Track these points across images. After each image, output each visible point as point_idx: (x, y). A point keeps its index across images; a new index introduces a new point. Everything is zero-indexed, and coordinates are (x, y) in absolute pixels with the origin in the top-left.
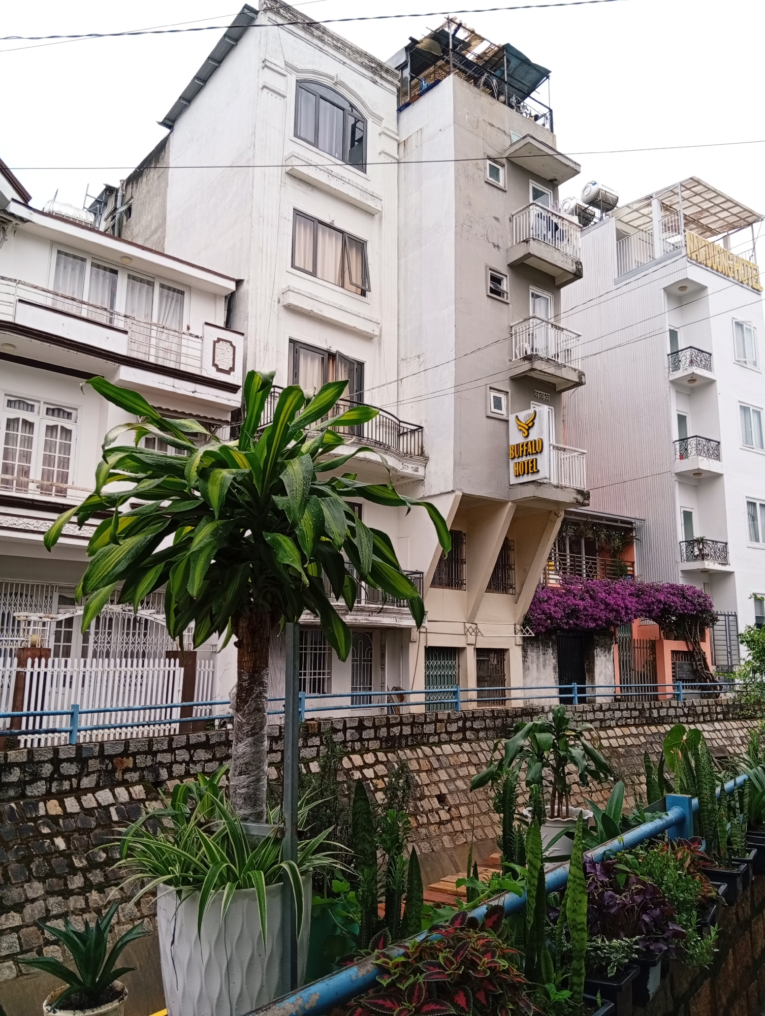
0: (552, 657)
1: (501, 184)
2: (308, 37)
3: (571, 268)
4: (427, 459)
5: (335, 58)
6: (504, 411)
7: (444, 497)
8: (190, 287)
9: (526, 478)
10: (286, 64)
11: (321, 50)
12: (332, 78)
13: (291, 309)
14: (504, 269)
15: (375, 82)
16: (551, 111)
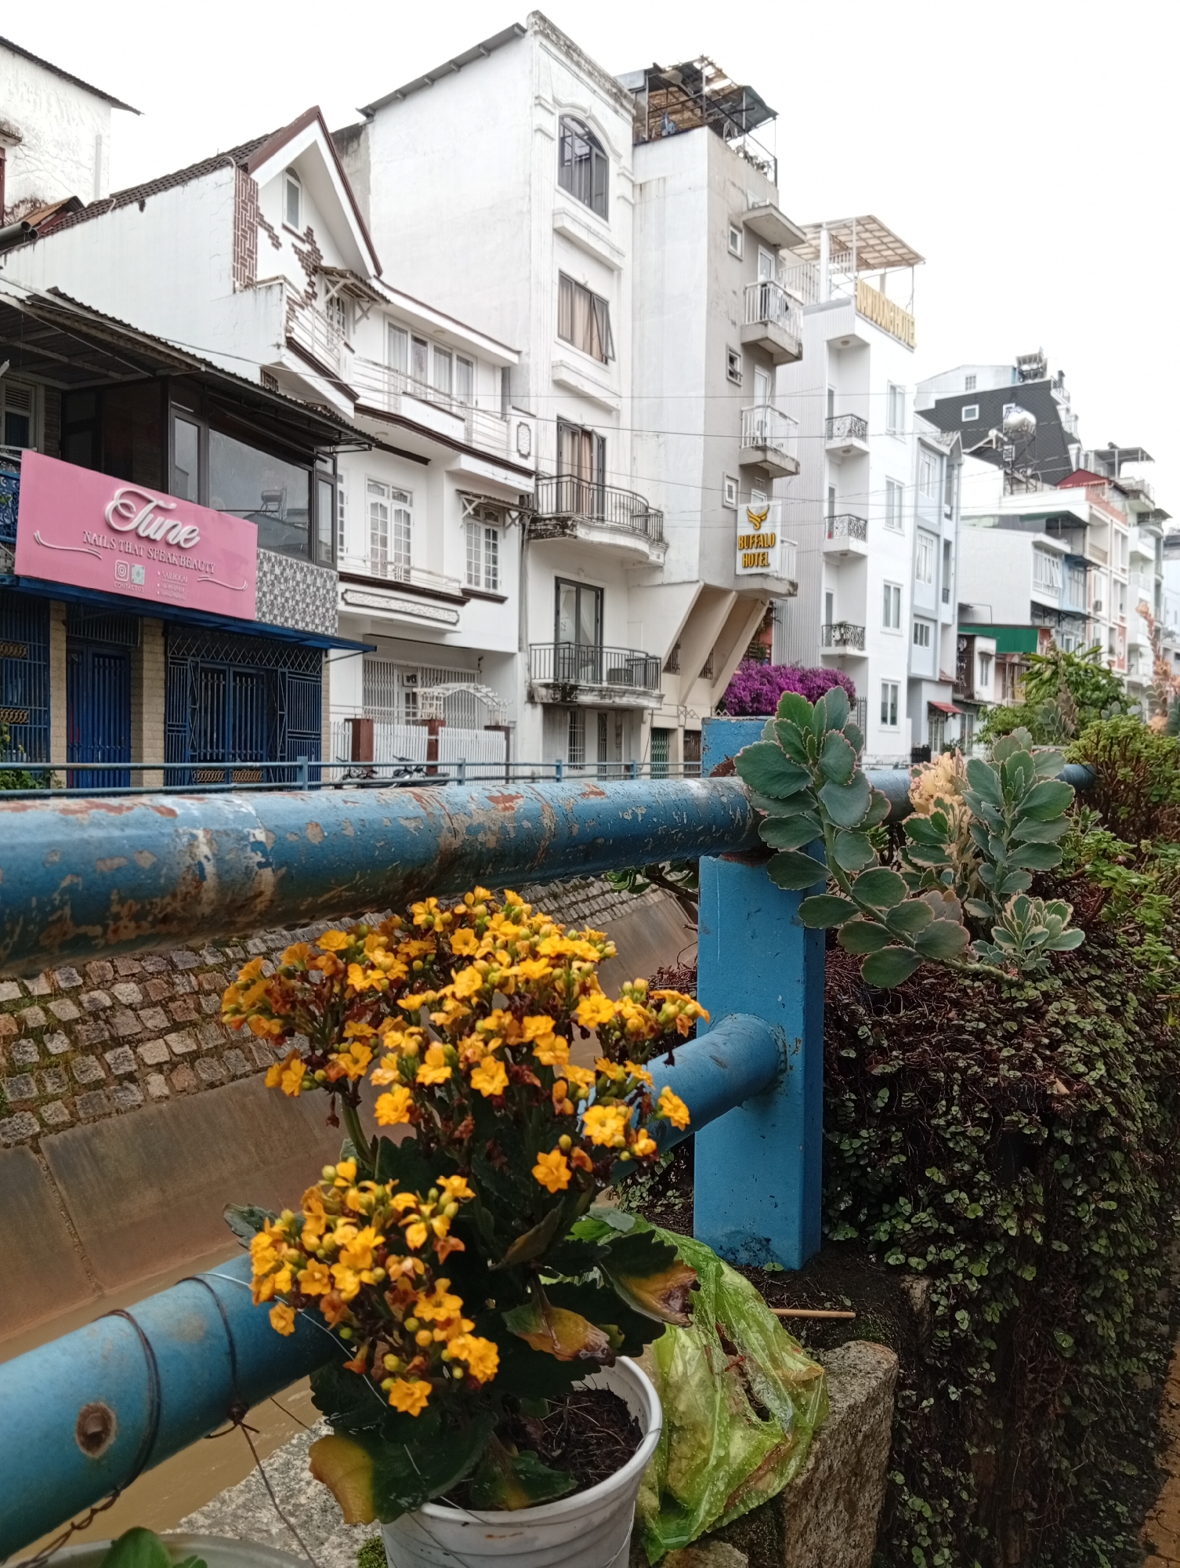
1: (738, 253)
2: (568, 62)
3: (794, 351)
4: (667, 546)
5: (588, 86)
6: (733, 501)
7: (686, 587)
8: (476, 358)
9: (754, 570)
10: (555, 100)
11: (578, 77)
12: (584, 111)
13: (560, 385)
14: (738, 349)
15: (616, 112)
16: (776, 160)
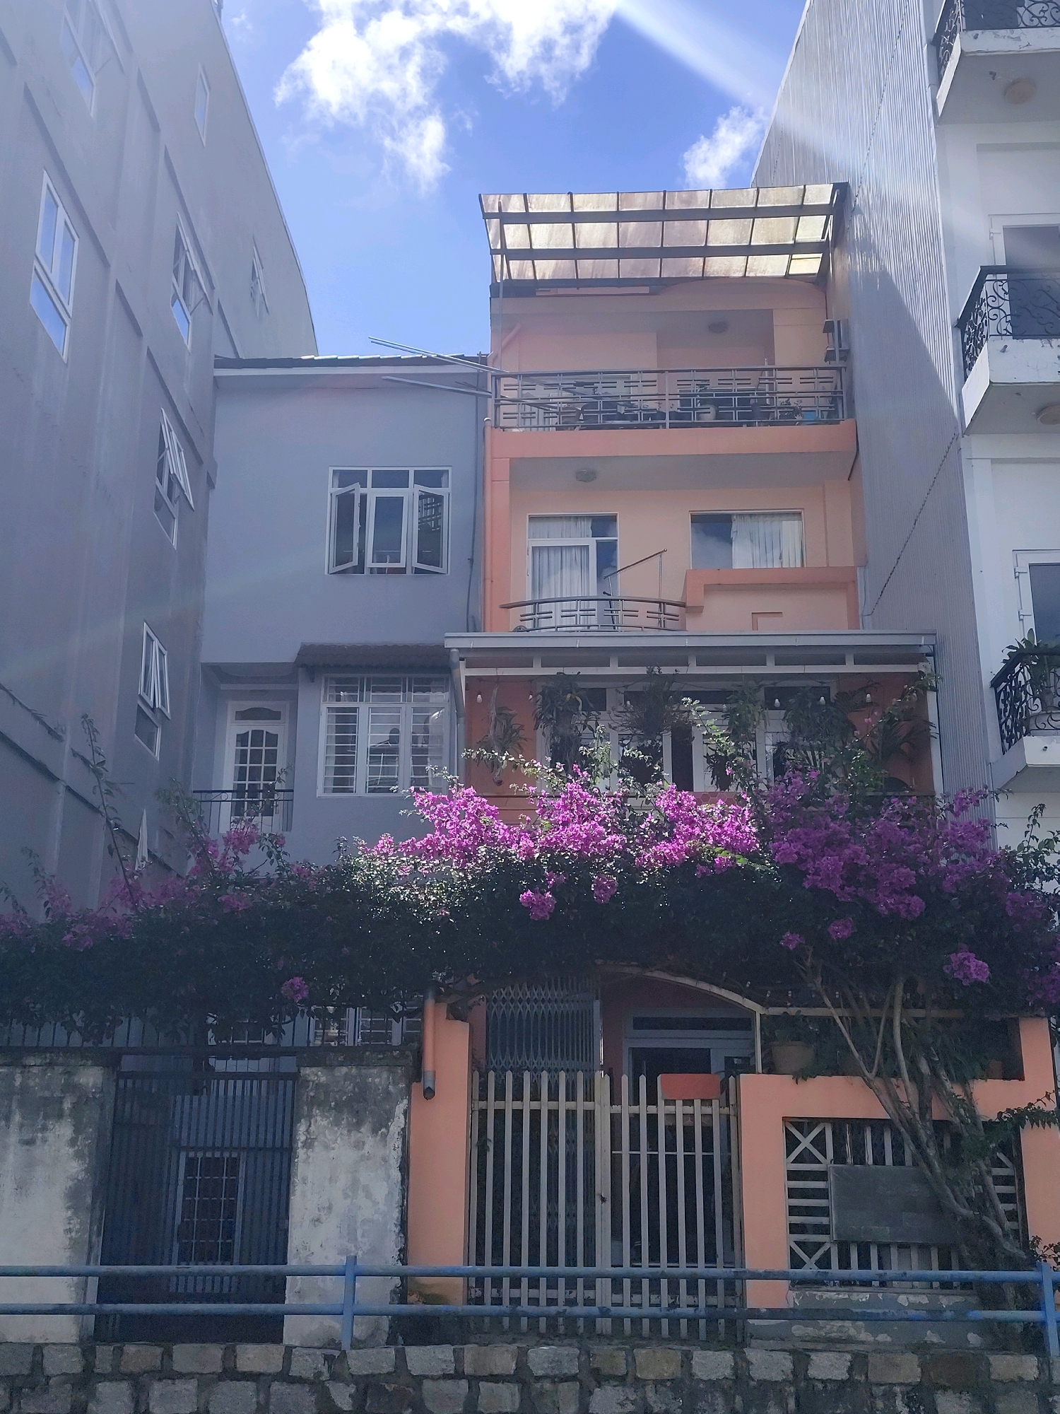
0: (67, 1151)
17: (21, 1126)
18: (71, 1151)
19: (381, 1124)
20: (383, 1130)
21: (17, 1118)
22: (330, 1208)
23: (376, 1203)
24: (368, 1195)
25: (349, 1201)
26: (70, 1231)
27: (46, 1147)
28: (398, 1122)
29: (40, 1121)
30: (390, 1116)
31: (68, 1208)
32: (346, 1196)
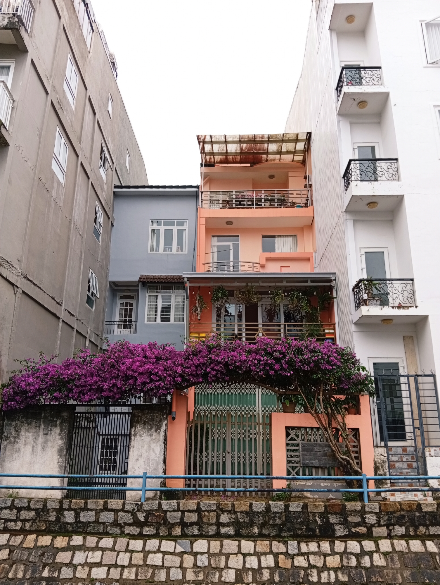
0: (58, 437)
17: (44, 429)
18: (59, 437)
19: (158, 428)
20: (159, 430)
21: (42, 426)
22: (141, 455)
23: (156, 454)
24: (154, 451)
25: (147, 453)
26: (59, 462)
27: (51, 436)
28: (164, 428)
29: (50, 428)
30: (161, 426)
31: (58, 455)
32: (146, 452)
